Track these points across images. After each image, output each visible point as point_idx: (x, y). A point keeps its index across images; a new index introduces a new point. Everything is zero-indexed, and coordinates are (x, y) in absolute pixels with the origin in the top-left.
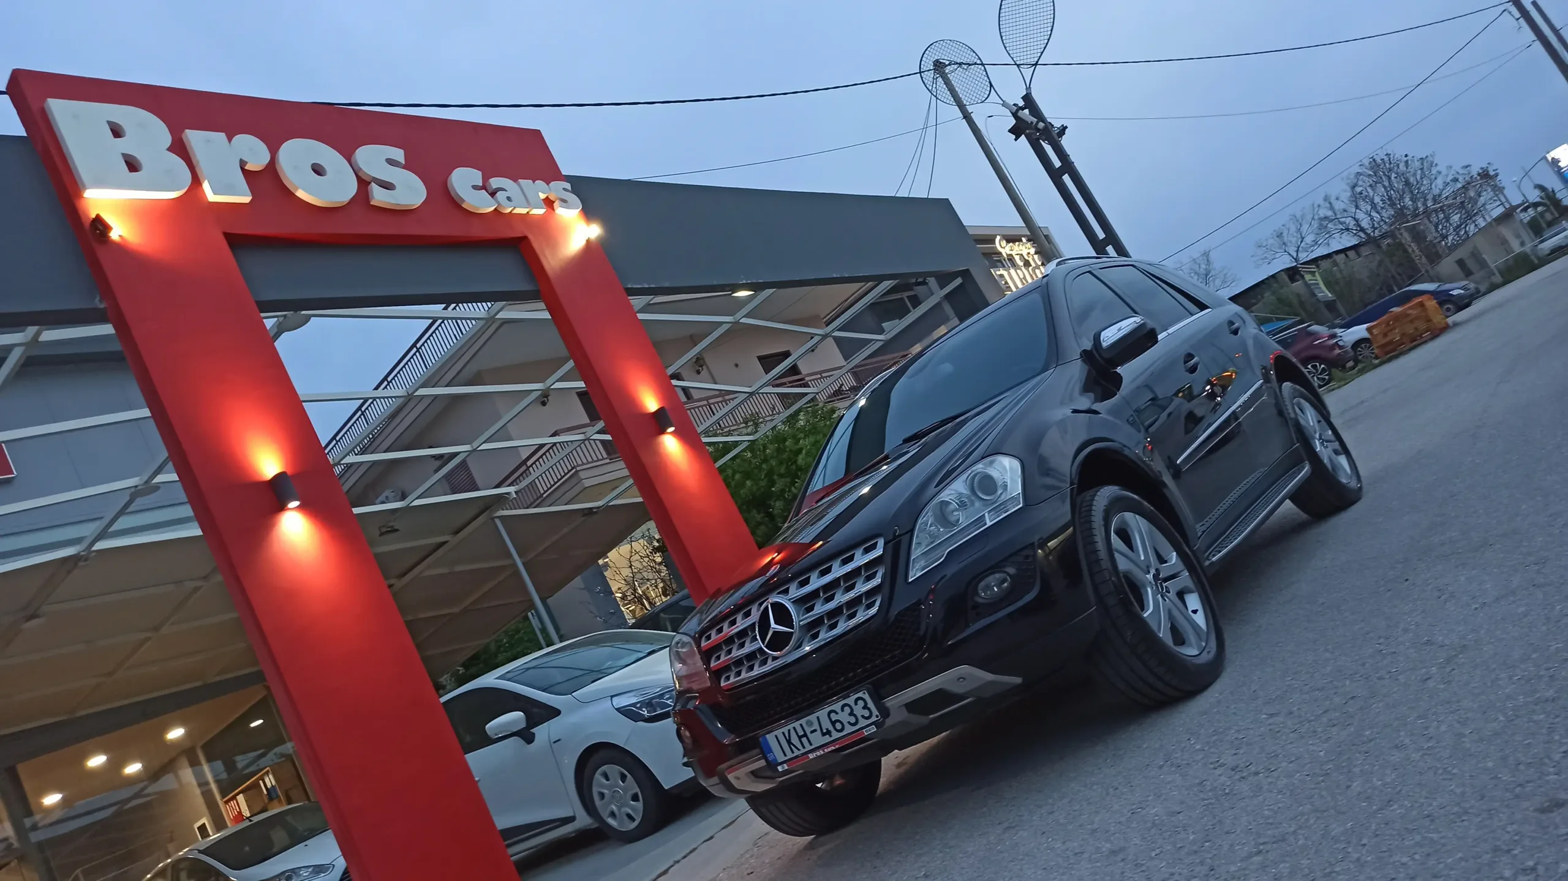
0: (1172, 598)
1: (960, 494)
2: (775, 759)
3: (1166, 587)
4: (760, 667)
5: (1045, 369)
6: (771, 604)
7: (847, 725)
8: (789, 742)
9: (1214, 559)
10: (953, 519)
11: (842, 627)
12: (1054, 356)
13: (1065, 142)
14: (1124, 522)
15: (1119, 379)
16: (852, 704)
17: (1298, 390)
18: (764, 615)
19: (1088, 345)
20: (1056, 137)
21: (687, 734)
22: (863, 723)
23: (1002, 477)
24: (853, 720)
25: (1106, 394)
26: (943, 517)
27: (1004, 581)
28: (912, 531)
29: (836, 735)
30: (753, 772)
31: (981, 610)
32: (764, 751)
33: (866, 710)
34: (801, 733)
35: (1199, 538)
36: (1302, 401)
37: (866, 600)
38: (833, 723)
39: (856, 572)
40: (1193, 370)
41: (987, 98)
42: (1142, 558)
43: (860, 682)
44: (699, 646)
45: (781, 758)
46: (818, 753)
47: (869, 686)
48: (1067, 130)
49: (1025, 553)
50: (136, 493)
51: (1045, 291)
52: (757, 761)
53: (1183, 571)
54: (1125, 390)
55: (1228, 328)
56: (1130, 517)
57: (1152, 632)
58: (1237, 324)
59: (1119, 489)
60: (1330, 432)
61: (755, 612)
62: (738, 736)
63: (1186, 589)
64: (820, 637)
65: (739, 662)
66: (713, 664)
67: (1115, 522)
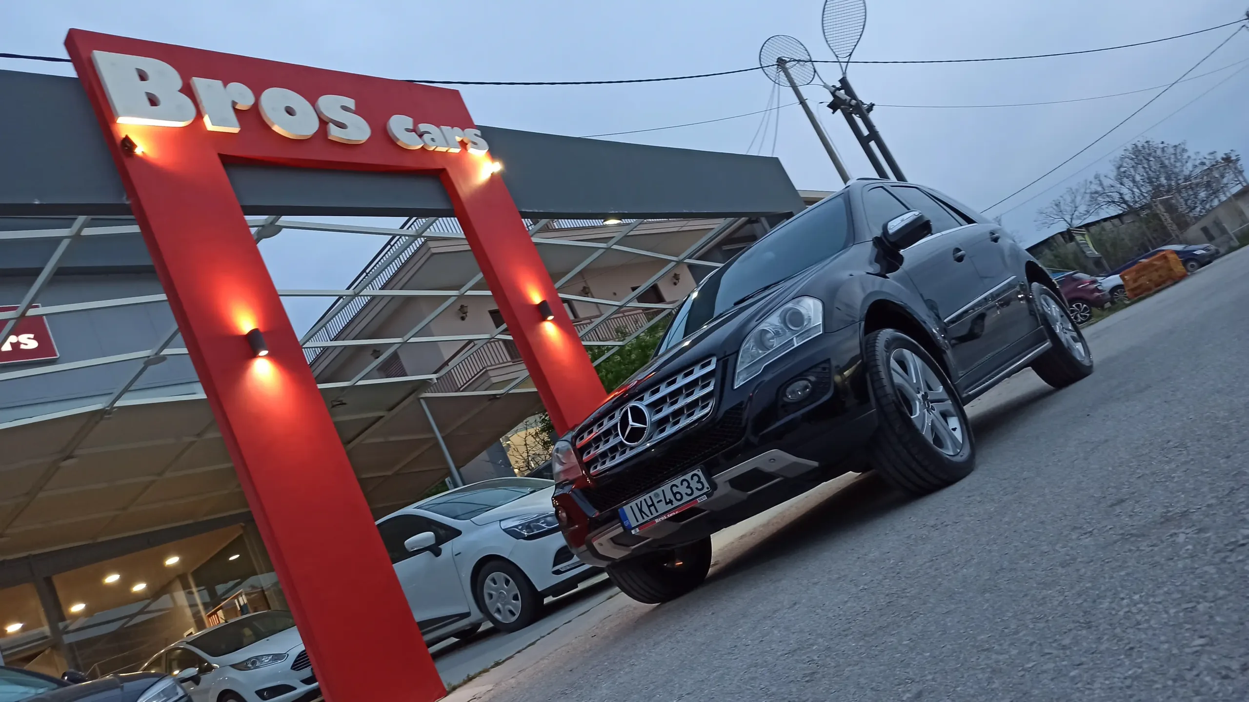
0: (935, 414)
1: (775, 326)
2: (630, 525)
3: (932, 406)
4: (620, 456)
5: (845, 247)
6: (631, 408)
7: (684, 495)
8: (641, 511)
10: (769, 344)
11: (684, 422)
12: (852, 237)
13: (873, 116)
14: (903, 356)
15: (901, 259)
16: (689, 480)
18: (625, 417)
19: (878, 233)
20: (866, 113)
21: (564, 515)
22: (697, 493)
23: (807, 313)
24: (689, 492)
25: (893, 268)
26: (761, 343)
27: (807, 387)
28: (737, 352)
29: (676, 503)
30: (612, 539)
31: (789, 407)
32: (622, 520)
33: (700, 484)
34: (650, 503)
35: (960, 378)
36: (1048, 297)
37: (702, 402)
38: (675, 494)
39: (695, 382)
40: (960, 259)
41: (811, 81)
42: (915, 381)
43: (694, 464)
44: (574, 445)
45: (634, 523)
46: (663, 518)
47: (702, 466)
48: (874, 106)
49: (823, 365)
50: (149, 362)
51: (846, 197)
52: (618, 527)
53: (946, 400)
54: (905, 266)
55: (988, 236)
56: (907, 353)
57: (917, 430)
58: (996, 235)
59: (896, 332)
60: (1070, 325)
61: (619, 414)
62: (602, 511)
63: (948, 411)
64: (665, 432)
65: (603, 455)
66: (585, 458)
67: (894, 353)
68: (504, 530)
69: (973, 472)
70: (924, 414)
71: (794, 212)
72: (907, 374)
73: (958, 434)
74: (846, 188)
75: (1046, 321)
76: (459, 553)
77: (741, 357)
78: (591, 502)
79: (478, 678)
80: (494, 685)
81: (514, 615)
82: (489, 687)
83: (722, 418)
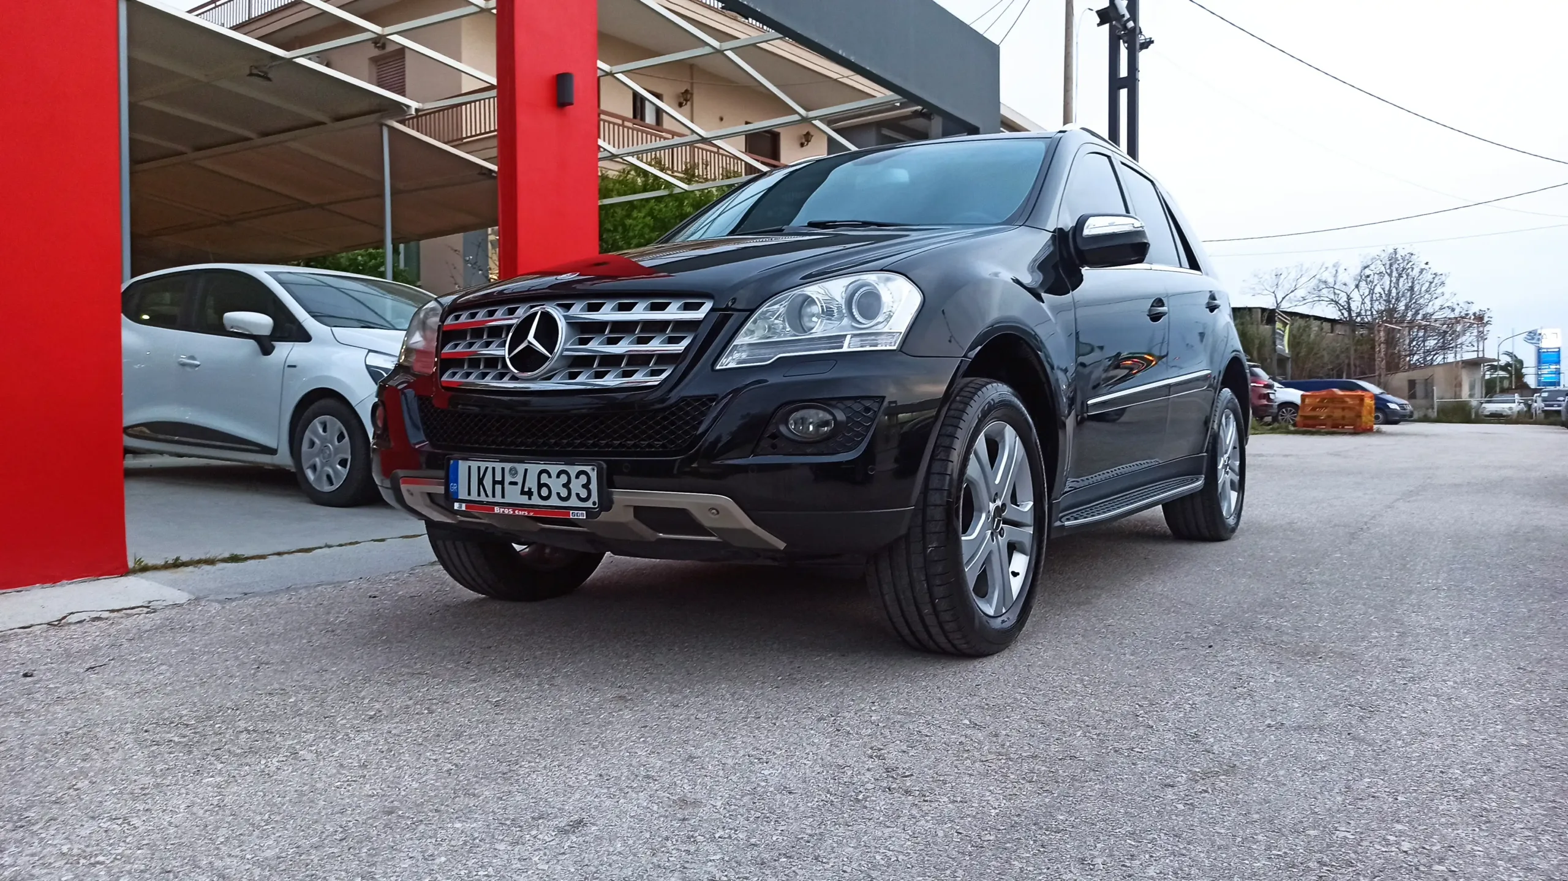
0: (1001, 543)
1: (833, 299)
2: (457, 493)
3: (1002, 528)
4: (492, 379)
5: (1010, 222)
6: (542, 312)
7: (554, 495)
8: (480, 481)
9: (1067, 523)
10: (807, 324)
11: (611, 380)
12: (1027, 213)
13: (1143, 56)
14: (1001, 434)
15: (1079, 280)
16: (573, 476)
17: (1235, 404)
18: (528, 321)
19: (1068, 224)
20: (1138, 46)
21: (382, 415)
22: (573, 502)
23: (891, 304)
24: (564, 493)
25: (1058, 289)
26: (797, 314)
27: (826, 424)
28: (752, 311)
29: (536, 500)
30: (429, 494)
32: (450, 478)
33: (586, 490)
34: (498, 478)
35: (1064, 494)
36: (1231, 416)
37: (655, 364)
38: (540, 485)
39: (659, 327)
40: (1155, 317)
42: (997, 482)
43: (595, 454)
44: (443, 320)
45: (463, 494)
46: (506, 511)
47: (605, 466)
48: (1152, 45)
49: (868, 404)
51: (1053, 147)
52: (439, 484)
53: (1027, 526)
54: (1079, 294)
55: (1207, 300)
56: (1009, 432)
58: (1216, 302)
59: (1013, 395)
60: (1238, 463)
61: (522, 312)
62: (432, 444)
63: (1021, 543)
64: (579, 379)
65: (474, 363)
66: (447, 350)
67: (990, 426)
68: (368, 367)
69: (1005, 653)
70: (984, 537)
71: (981, 130)
72: (992, 464)
73: (1016, 584)
74: (1060, 132)
75: (1214, 447)
76: (295, 366)
77: (755, 322)
78: (424, 423)
79: (191, 568)
80: (193, 597)
81: (331, 483)
82: (182, 597)
83: (672, 406)
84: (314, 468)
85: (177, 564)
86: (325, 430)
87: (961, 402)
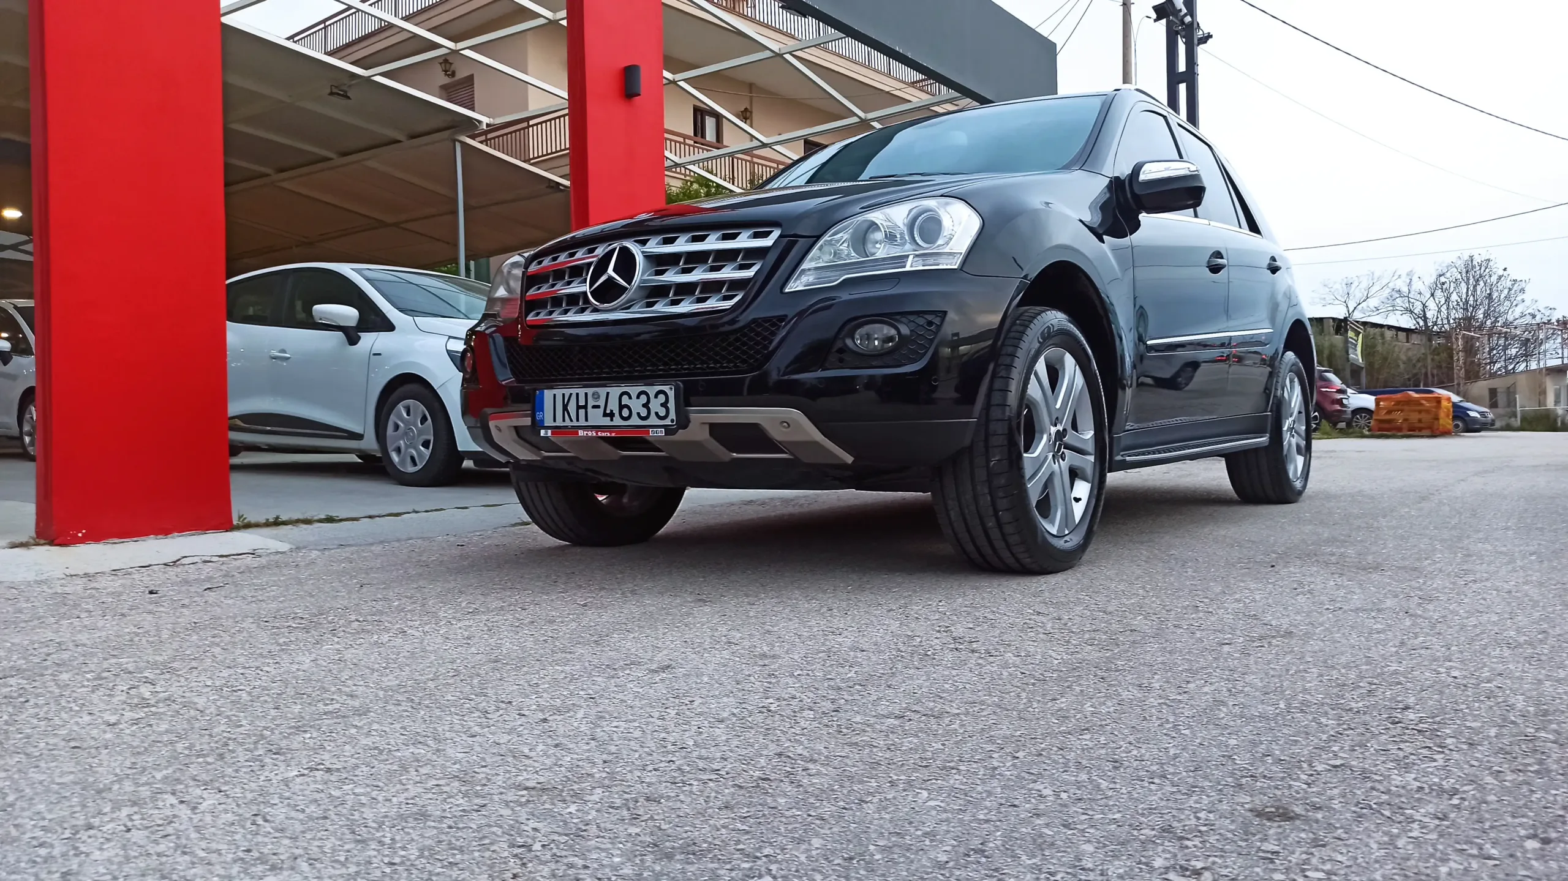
0: (1063, 467)
1: (895, 223)
2: (542, 421)
3: (1063, 453)
4: (574, 314)
5: (1067, 167)
6: (622, 249)
7: (634, 415)
8: (565, 408)
9: (1128, 458)
11: (686, 307)
12: (1085, 159)
14: (1061, 361)
15: (1136, 226)
16: (652, 396)
17: (1300, 368)
18: (608, 256)
19: (1124, 170)
20: (1196, 41)
21: (471, 362)
22: (653, 420)
23: (951, 228)
24: (644, 413)
25: (1116, 231)
26: (861, 240)
27: (890, 339)
28: (818, 237)
29: (617, 421)
30: (516, 428)
31: (846, 357)
32: (536, 406)
33: (664, 409)
34: (582, 403)
35: (1126, 431)
36: (1296, 380)
37: (728, 289)
38: (622, 407)
39: (731, 255)
40: (1215, 269)
42: (1058, 406)
43: (672, 377)
44: (526, 269)
45: (549, 422)
46: (590, 434)
47: (682, 386)
49: (930, 318)
51: (1107, 105)
52: (526, 416)
53: (1090, 454)
54: (1137, 238)
55: (1268, 261)
56: (1069, 361)
57: (1022, 476)
58: (1278, 263)
59: (1070, 322)
60: (1304, 428)
61: (600, 251)
62: (518, 381)
63: (1083, 470)
64: (655, 308)
65: (557, 301)
66: (532, 292)
67: (1051, 351)
68: (447, 350)
69: (1070, 572)
70: (1046, 458)
72: (1053, 390)
73: (1078, 510)
74: (1116, 90)
75: (1279, 409)
76: (380, 354)
77: (820, 249)
78: (510, 362)
79: (290, 527)
80: (294, 547)
81: (415, 464)
82: (284, 547)
83: (744, 327)
84: (398, 450)
85: (277, 523)
86: (408, 414)
87: (1021, 325)
